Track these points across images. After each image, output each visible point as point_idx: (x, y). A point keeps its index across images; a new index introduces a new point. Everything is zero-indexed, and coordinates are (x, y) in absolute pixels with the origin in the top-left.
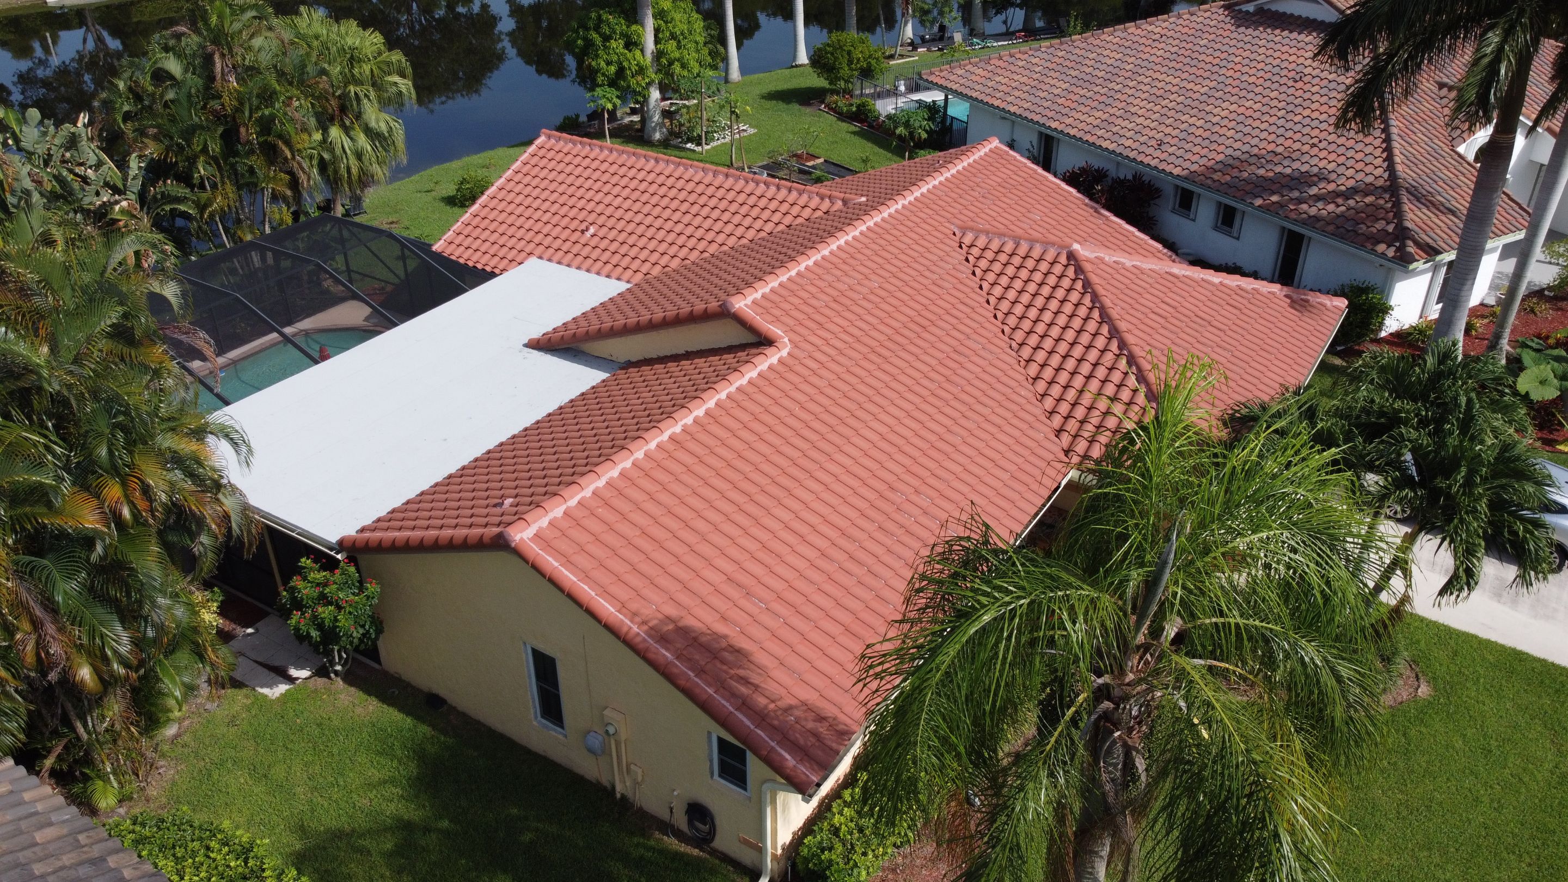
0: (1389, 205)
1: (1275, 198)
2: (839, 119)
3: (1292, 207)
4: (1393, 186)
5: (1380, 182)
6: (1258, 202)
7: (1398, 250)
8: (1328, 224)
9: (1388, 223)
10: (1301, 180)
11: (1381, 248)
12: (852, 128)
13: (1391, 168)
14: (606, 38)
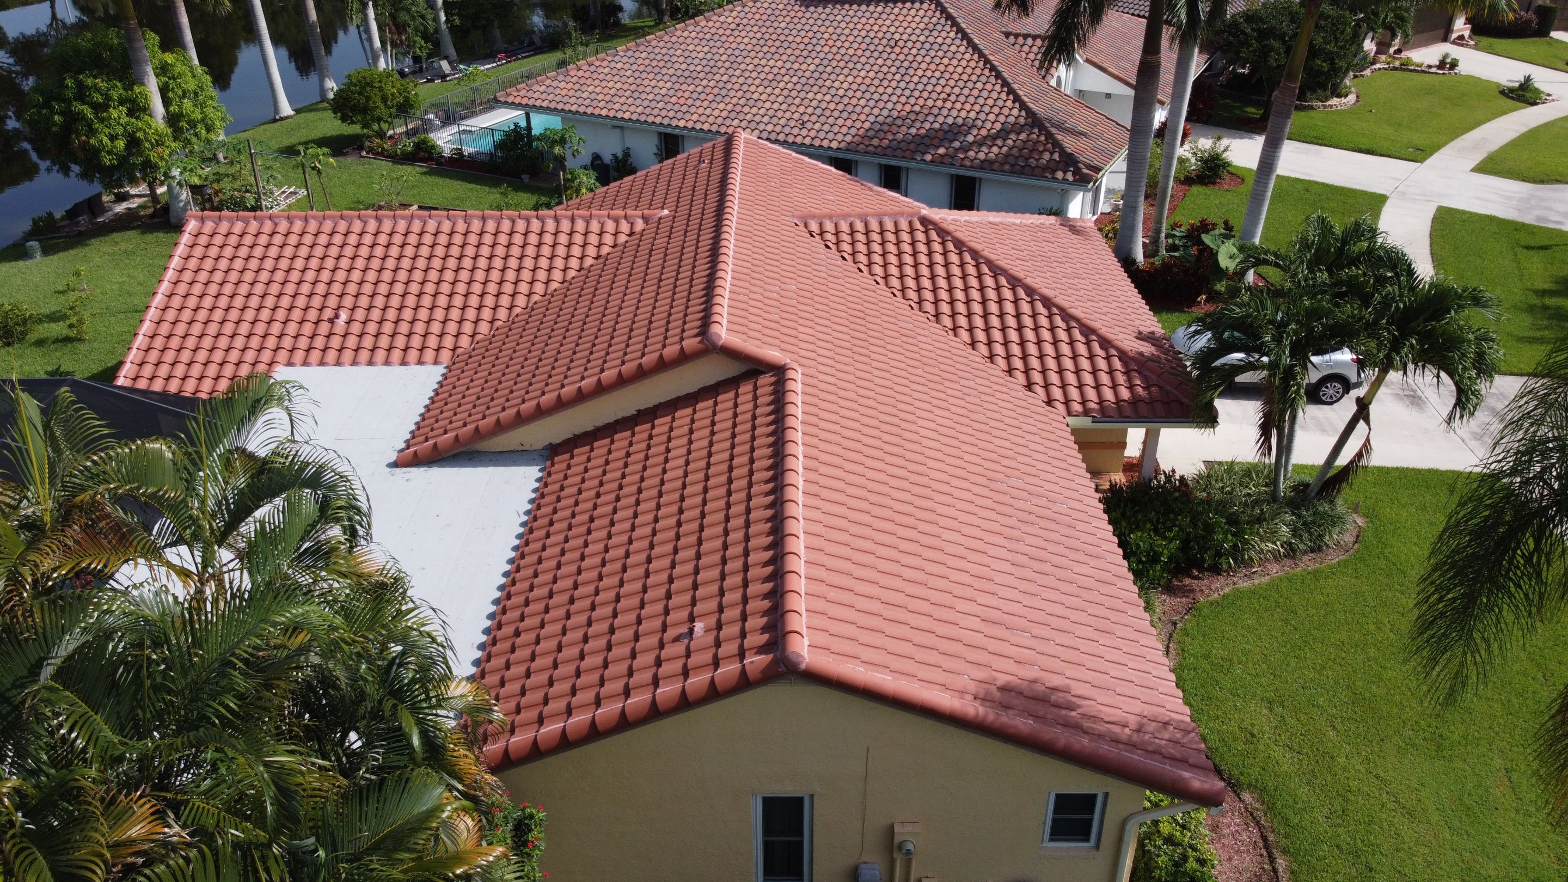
0: (1043, 138)
1: (941, 151)
2: (394, 163)
3: (962, 156)
4: (1034, 121)
5: (1022, 121)
6: (928, 157)
7: (1074, 174)
8: (1002, 164)
9: (1052, 154)
10: (952, 132)
11: (1059, 175)
12: (418, 169)
13: (1023, 106)
14: (100, 108)
